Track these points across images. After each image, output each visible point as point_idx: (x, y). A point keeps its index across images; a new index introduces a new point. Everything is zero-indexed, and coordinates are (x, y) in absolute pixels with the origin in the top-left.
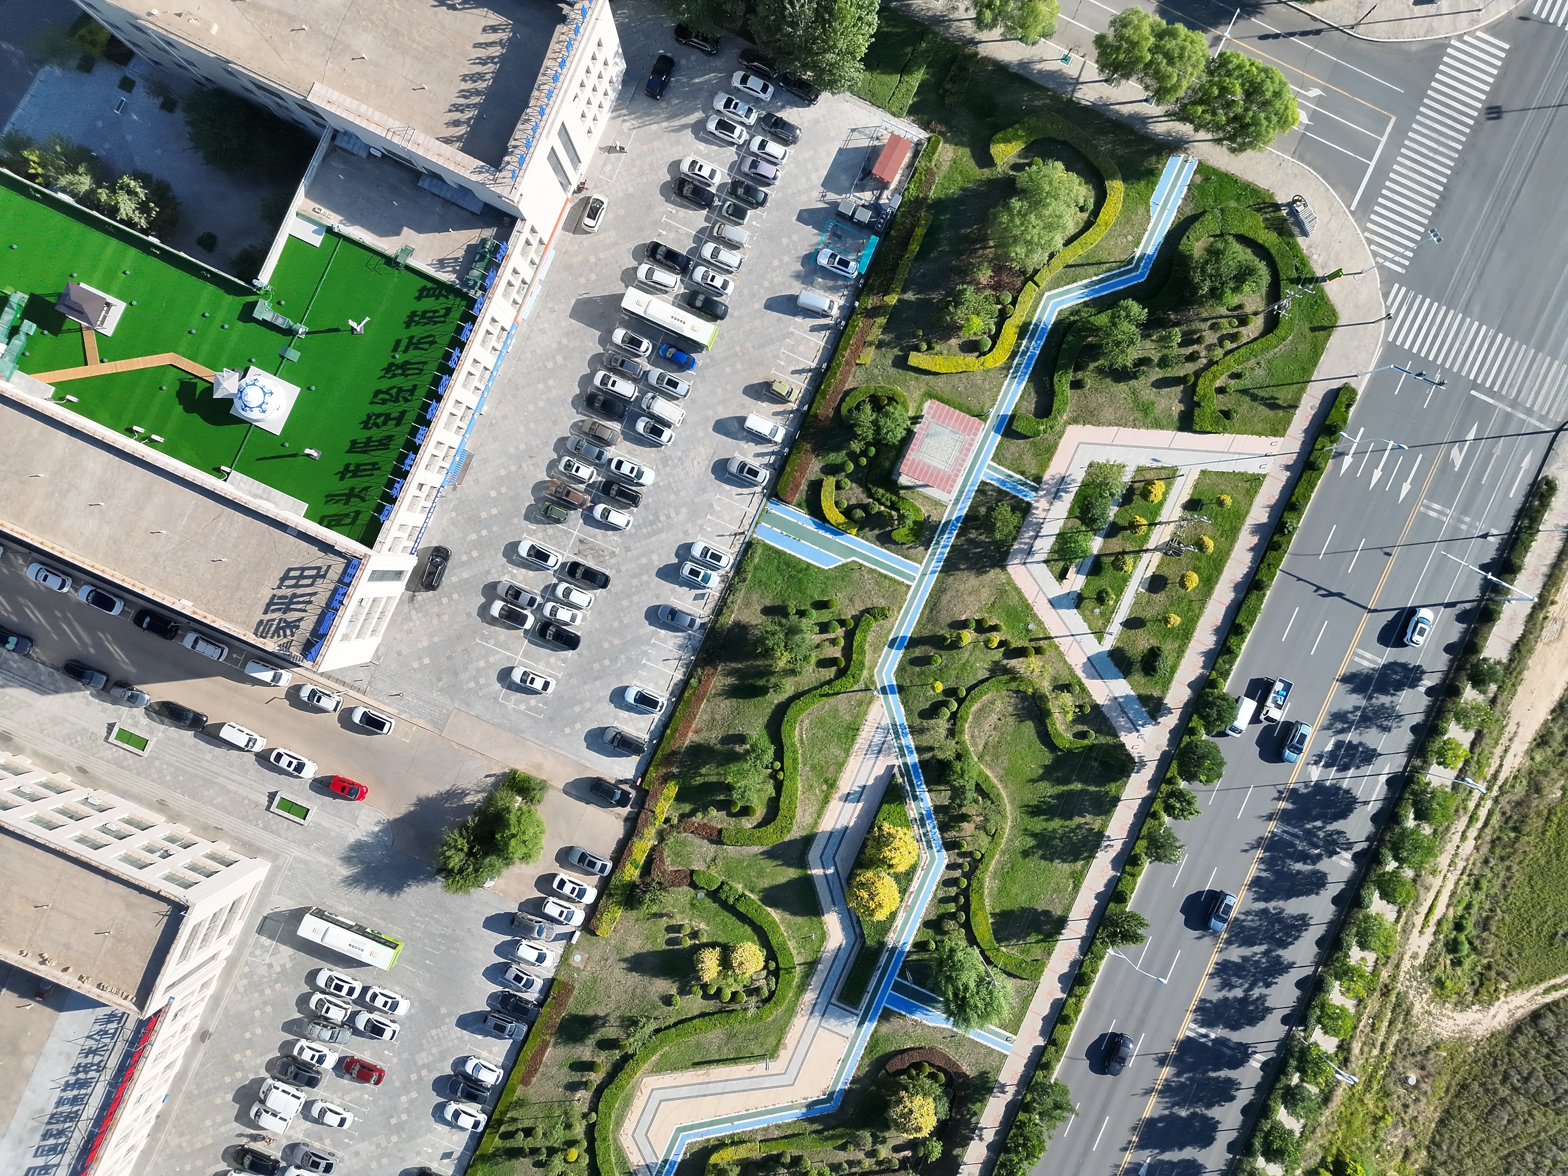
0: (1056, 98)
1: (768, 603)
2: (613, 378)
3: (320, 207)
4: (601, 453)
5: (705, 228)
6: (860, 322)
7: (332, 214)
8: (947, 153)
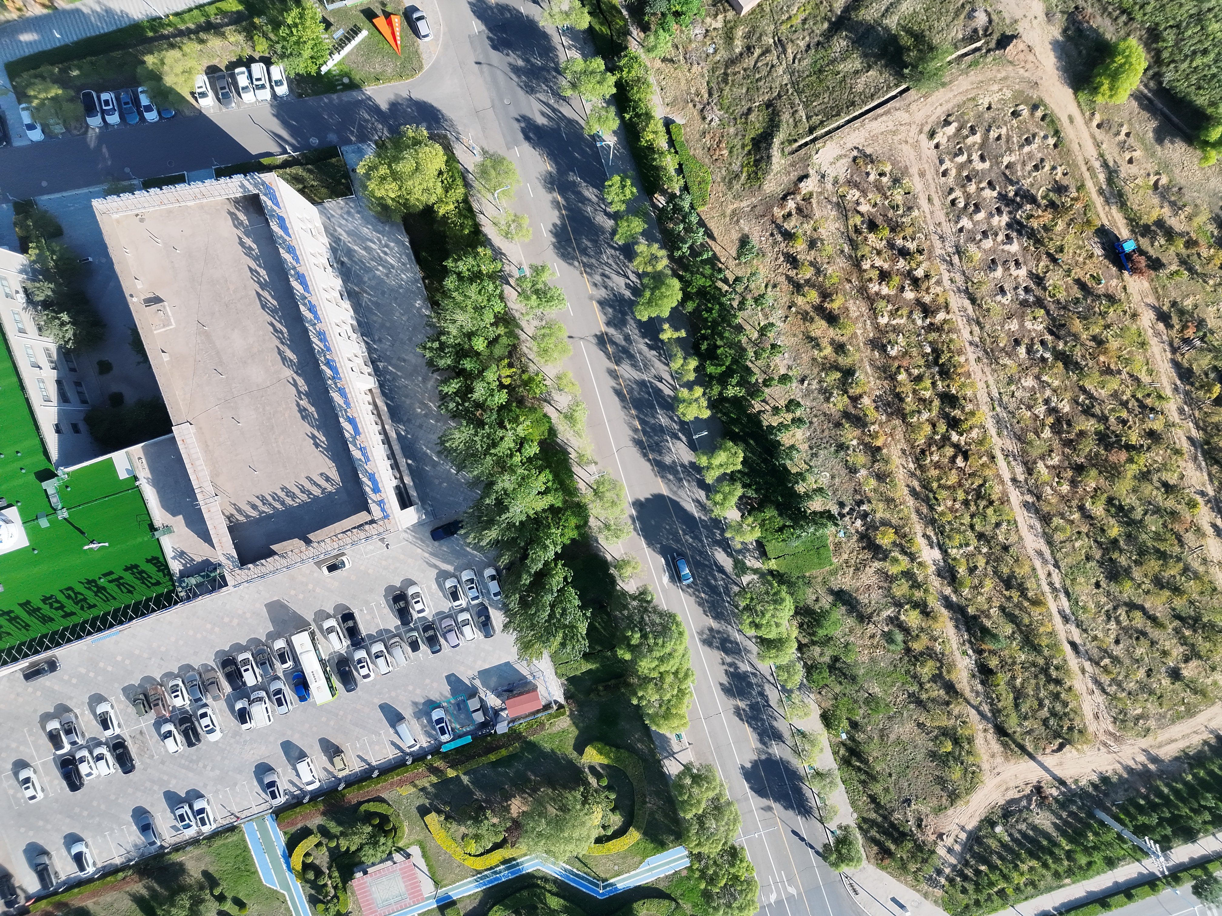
0: (652, 752)
1: (211, 870)
2: (249, 667)
3: (144, 460)
4: (200, 699)
5: (391, 631)
6: (422, 769)
7: (147, 470)
8: (564, 723)
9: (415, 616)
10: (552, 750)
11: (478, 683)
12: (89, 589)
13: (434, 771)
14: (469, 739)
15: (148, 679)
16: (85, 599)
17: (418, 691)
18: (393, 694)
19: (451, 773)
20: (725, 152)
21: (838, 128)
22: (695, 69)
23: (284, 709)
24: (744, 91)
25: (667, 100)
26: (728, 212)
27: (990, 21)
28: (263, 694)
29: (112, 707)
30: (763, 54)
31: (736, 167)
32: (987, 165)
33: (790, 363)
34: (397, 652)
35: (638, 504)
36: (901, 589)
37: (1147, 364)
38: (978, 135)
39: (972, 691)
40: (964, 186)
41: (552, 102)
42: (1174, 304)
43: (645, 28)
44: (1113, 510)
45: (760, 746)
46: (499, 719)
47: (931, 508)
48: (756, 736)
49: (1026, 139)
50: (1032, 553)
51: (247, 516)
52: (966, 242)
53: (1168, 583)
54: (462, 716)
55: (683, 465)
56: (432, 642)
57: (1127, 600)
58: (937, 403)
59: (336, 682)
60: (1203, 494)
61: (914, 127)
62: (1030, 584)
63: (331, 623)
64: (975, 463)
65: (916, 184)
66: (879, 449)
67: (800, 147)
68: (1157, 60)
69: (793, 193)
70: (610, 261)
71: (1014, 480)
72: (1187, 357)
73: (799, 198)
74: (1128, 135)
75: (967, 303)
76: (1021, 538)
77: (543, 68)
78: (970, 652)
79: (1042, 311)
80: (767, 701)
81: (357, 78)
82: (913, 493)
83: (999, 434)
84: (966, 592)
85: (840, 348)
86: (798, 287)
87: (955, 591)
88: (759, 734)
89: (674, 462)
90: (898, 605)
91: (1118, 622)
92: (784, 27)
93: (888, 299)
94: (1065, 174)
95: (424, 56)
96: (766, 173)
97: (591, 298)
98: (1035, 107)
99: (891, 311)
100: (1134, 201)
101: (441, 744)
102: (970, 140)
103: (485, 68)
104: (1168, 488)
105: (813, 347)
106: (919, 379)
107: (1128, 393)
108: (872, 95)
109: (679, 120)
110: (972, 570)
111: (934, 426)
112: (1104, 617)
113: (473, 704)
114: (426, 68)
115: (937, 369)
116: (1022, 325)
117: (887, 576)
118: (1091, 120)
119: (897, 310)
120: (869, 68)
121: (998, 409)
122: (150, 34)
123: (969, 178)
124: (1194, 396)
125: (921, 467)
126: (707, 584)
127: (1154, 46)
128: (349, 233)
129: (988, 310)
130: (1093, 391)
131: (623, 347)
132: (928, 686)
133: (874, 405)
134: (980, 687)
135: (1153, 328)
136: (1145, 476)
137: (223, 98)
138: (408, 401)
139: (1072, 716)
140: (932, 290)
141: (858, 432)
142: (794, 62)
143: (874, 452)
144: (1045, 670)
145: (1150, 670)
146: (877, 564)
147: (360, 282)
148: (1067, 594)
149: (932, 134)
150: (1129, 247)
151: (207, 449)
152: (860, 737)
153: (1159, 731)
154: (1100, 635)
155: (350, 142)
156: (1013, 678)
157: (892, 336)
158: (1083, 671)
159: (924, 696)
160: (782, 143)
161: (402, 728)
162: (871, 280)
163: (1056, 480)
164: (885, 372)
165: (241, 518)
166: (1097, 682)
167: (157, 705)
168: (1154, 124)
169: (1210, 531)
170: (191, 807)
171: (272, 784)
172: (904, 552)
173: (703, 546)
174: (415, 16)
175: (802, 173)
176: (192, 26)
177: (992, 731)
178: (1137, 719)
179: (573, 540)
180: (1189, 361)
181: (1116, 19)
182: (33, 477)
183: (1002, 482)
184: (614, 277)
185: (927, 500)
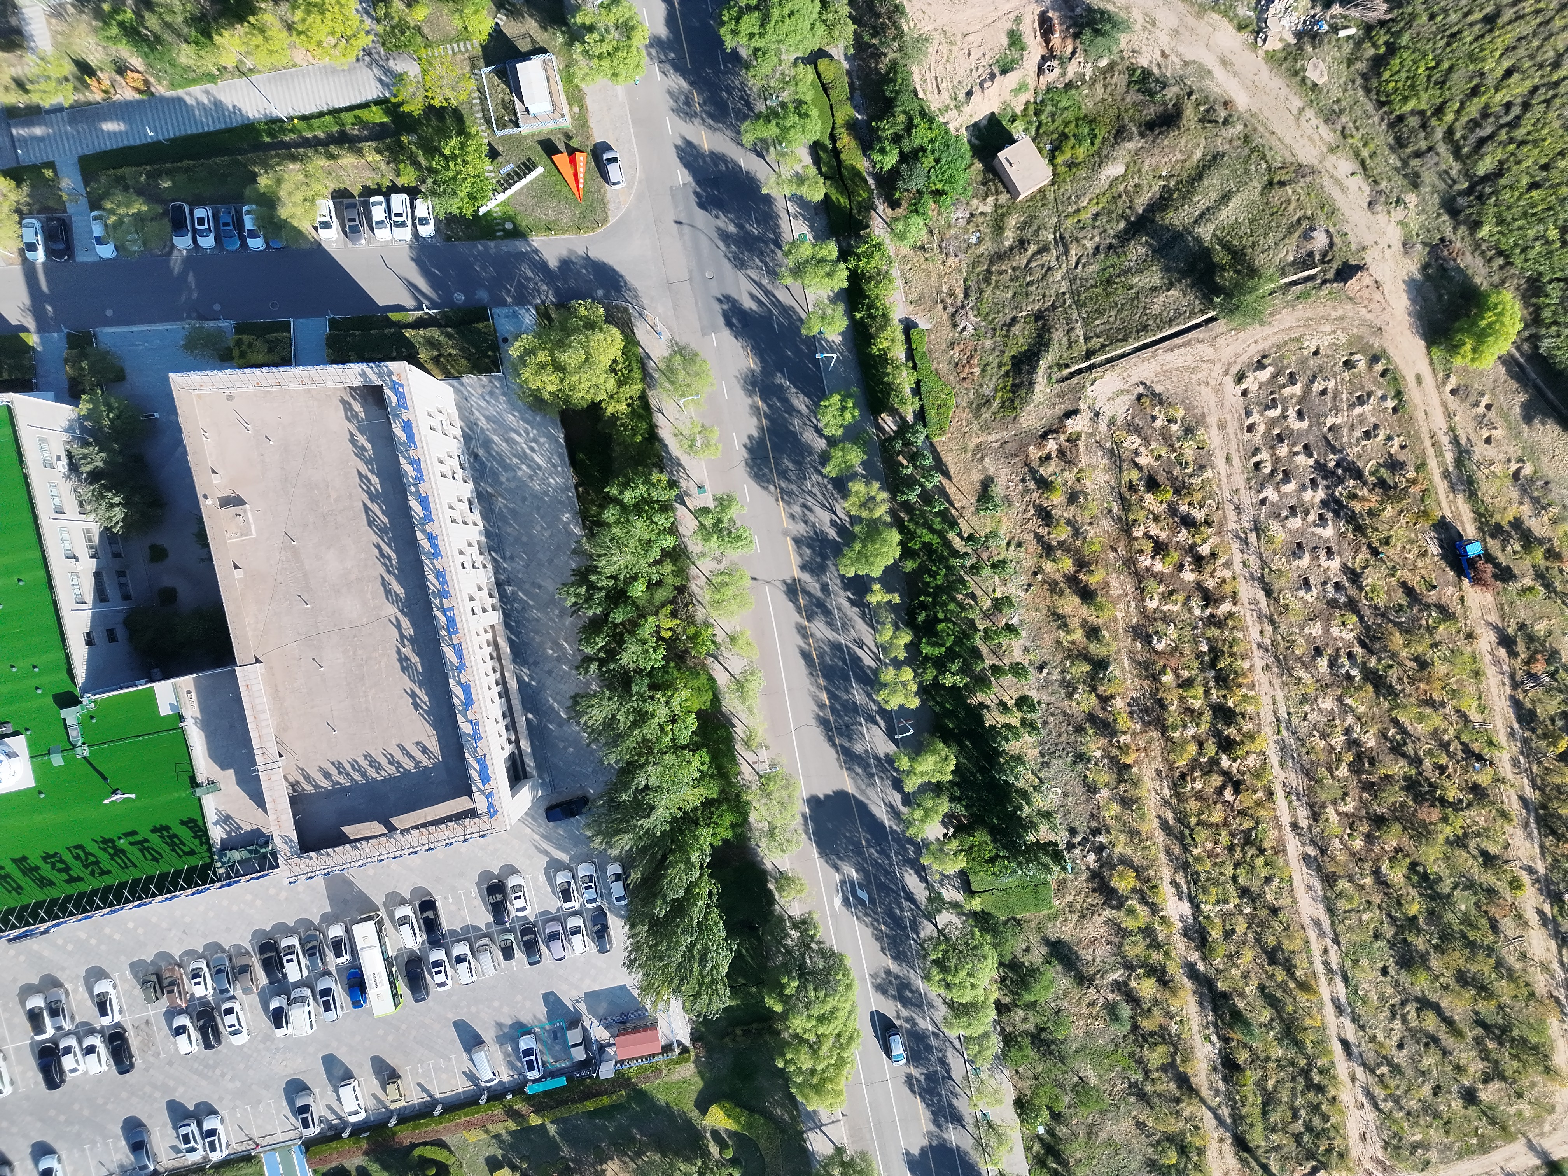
0: (795, 1121)
2: (294, 957)
3: (194, 695)
4: (227, 991)
5: (480, 929)
6: (498, 1110)
7: (197, 708)
8: (688, 1071)
9: (513, 913)
10: (667, 1103)
11: (582, 1007)
12: (104, 850)
13: (513, 1114)
14: (562, 1081)
15: (164, 956)
16: (97, 863)
17: (506, 1010)
18: (473, 1009)
19: (535, 1120)
20: (977, 371)
21: (1123, 356)
22: (952, 261)
23: (332, 1015)
24: (1010, 295)
25: (911, 297)
26: (972, 446)
27: (1331, 245)
28: (307, 992)
29: (115, 986)
30: (1039, 252)
31: (987, 390)
32: (1305, 424)
33: (1028, 644)
34: (486, 958)
35: (814, 802)
36: (1135, 949)
37: (1480, 698)
38: (1299, 385)
39: (1211, 1088)
40: (1272, 447)
41: (765, 282)
42: (1522, 626)
43: (894, 204)
44: (1415, 878)
45: (933, 1128)
46: (604, 1057)
47: (1186, 849)
48: (929, 1114)
49: (1359, 398)
50: (1307, 921)
51: (316, 786)
52: (1268, 517)
53: (1474, 979)
54: (558, 1048)
55: (877, 758)
56: (531, 948)
57: (1420, 994)
58: (1207, 716)
59: (402, 987)
60: (1530, 870)
61: (1219, 365)
62: (1300, 961)
63: (405, 911)
64: (1247, 800)
65: (1212, 438)
66: (1128, 767)
67: (1072, 375)
68: (1535, 320)
69: (1056, 431)
70: (815, 490)
71: (1295, 825)
72: (1531, 695)
73: (1063, 437)
74: (1488, 407)
75: (1260, 594)
76: (1295, 901)
77: (760, 239)
78: (1214, 1038)
79: (1355, 619)
80: (948, 1072)
81: (523, 224)
82: (1165, 826)
83: (1282, 765)
84: (1217, 961)
85: (1093, 632)
86: (1048, 550)
87: (1204, 958)
88: (933, 1113)
89: (866, 751)
90: (1129, 967)
91: (1405, 1021)
92: (1069, 222)
93: (1160, 578)
94: (1403, 447)
95: (611, 206)
96: (1025, 402)
97: (786, 533)
98: (1375, 359)
99: (1163, 594)
100: (1487, 490)
101: (527, 1081)
102: (1287, 391)
103: (686, 229)
104: (1489, 860)
105: (1059, 627)
106: (1187, 684)
107: (1451, 732)
108: (1171, 320)
109: (923, 324)
110: (1228, 934)
111: (1201, 745)
112: (1388, 1014)
113: (574, 1036)
114: (612, 221)
115: (1213, 673)
116: (1326, 630)
117: (1120, 928)
118: (1444, 383)
119: (1171, 593)
120: (1171, 286)
121: (1284, 733)
122: (267, 139)
123: (1280, 438)
124: (1534, 745)
125: (1178, 795)
126: (890, 914)
127: (1534, 300)
128: (487, 418)
129: (1286, 607)
130: (1407, 724)
131: (818, 599)
132: (1155, 1075)
133: (1128, 709)
134: (1221, 1085)
135: (1492, 654)
136: (1459, 842)
137: (351, 232)
138: (538, 639)
139: (1332, 1134)
140: (1218, 574)
141: (1103, 742)
142: (1076, 267)
143: (1121, 770)
144: (1306, 1073)
145: (1439, 1087)
146: (1108, 913)
147: (496, 482)
148: (1346, 979)
149: (1240, 378)
150: (1474, 550)
151: (276, 696)
152: (1062, 1131)
153: (1442, 1166)
154: (1380, 1036)
155: (504, 304)
156: (1265, 1078)
157: (1161, 627)
158: (1353, 1079)
159: (1149, 1088)
160: (1050, 367)
161: (481, 1057)
162: (1141, 552)
163: (1348, 831)
164: (1146, 669)
165: (309, 788)
166: (1369, 1094)
167: (172, 991)
168: (1523, 397)
169: (1533, 919)
170: (199, 1125)
171: (305, 1109)
172: (1144, 900)
173: (891, 864)
174: (606, 156)
175: (1070, 407)
176: (321, 134)
177: (1229, 1141)
178: (1415, 1147)
179: (725, 841)
180: (1533, 702)
181: (1490, 260)
182: (50, 700)
183: (1279, 826)
184: (818, 510)
185: (1181, 838)
